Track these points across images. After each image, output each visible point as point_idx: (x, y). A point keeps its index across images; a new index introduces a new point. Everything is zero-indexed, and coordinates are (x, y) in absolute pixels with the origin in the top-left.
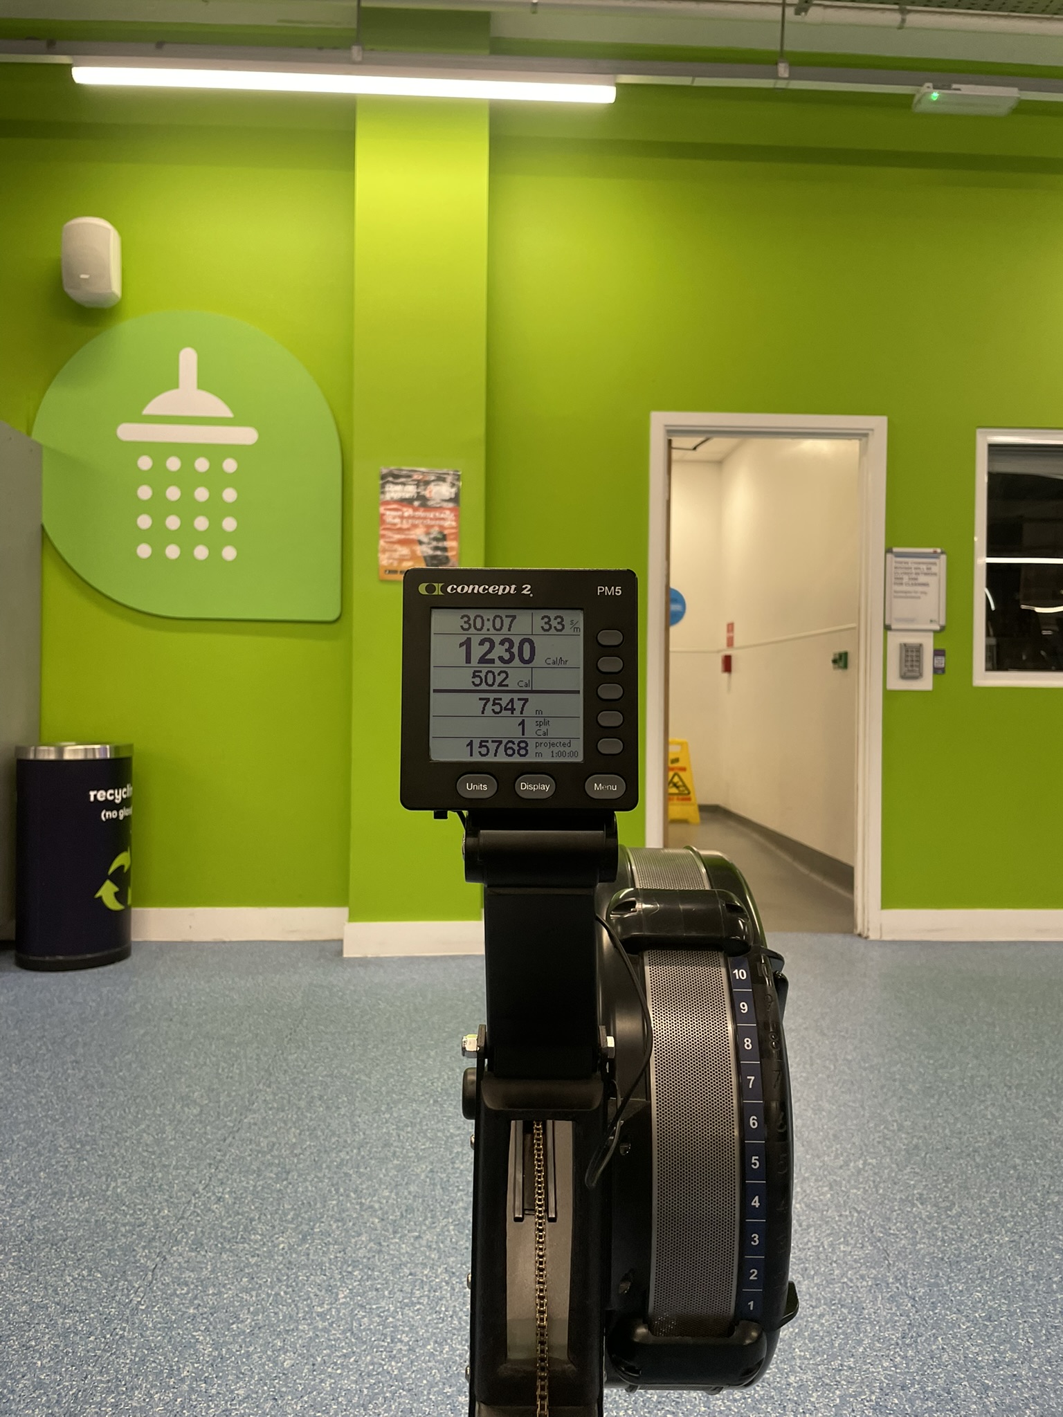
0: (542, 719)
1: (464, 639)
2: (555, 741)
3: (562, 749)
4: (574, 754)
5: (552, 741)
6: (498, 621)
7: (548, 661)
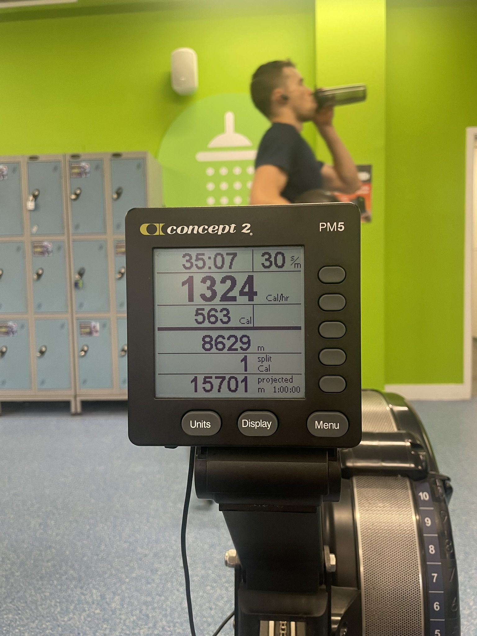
0: (264, 355)
1: (185, 277)
2: (278, 377)
3: (284, 384)
4: (297, 389)
5: (274, 377)
6: (219, 259)
7: (269, 298)
